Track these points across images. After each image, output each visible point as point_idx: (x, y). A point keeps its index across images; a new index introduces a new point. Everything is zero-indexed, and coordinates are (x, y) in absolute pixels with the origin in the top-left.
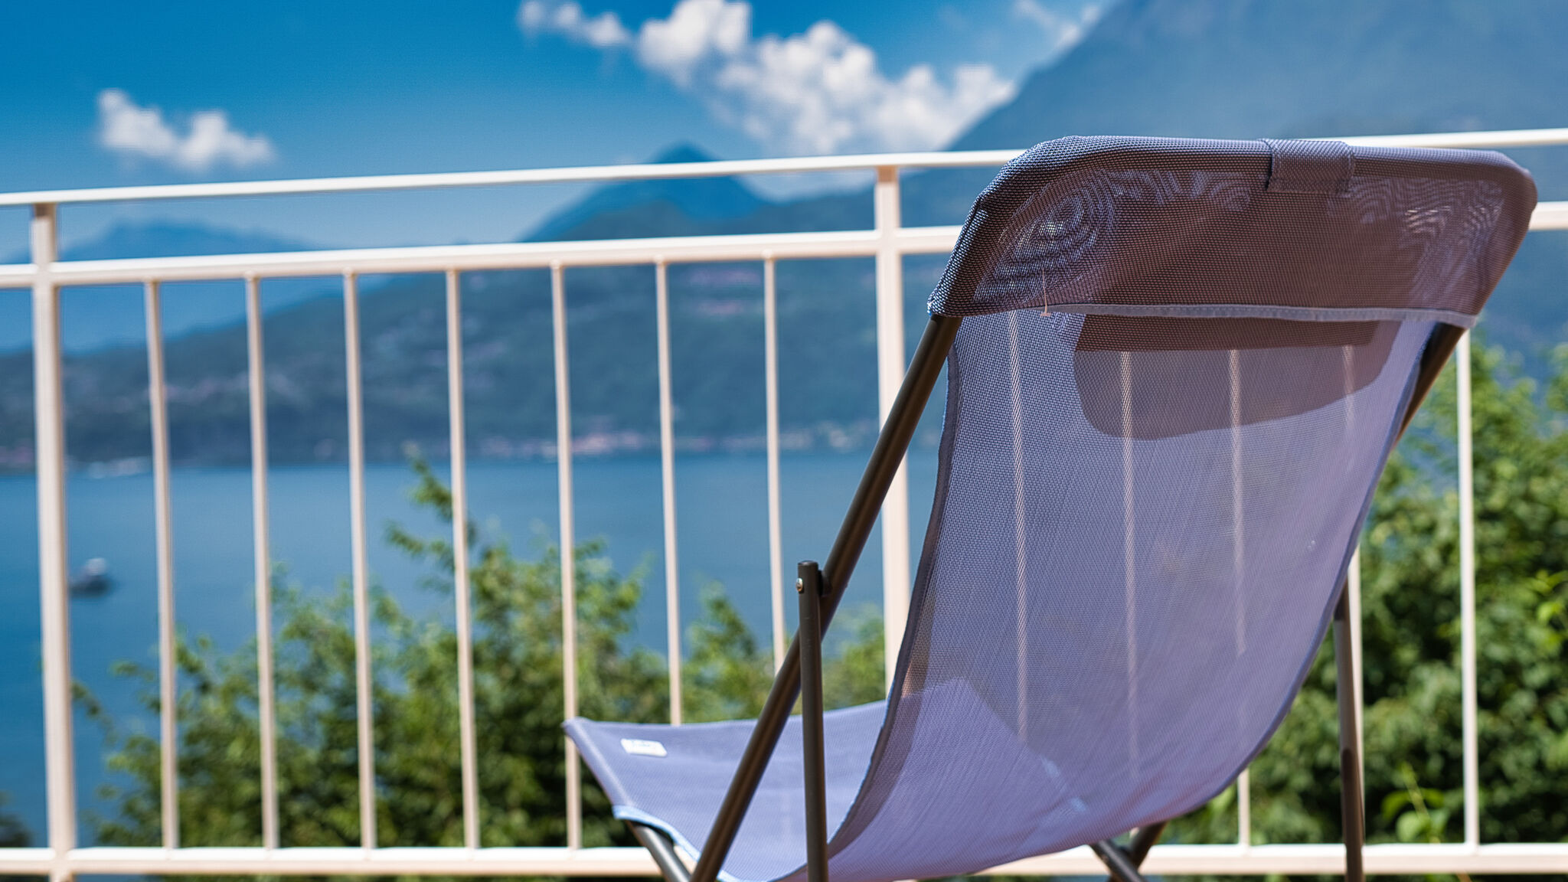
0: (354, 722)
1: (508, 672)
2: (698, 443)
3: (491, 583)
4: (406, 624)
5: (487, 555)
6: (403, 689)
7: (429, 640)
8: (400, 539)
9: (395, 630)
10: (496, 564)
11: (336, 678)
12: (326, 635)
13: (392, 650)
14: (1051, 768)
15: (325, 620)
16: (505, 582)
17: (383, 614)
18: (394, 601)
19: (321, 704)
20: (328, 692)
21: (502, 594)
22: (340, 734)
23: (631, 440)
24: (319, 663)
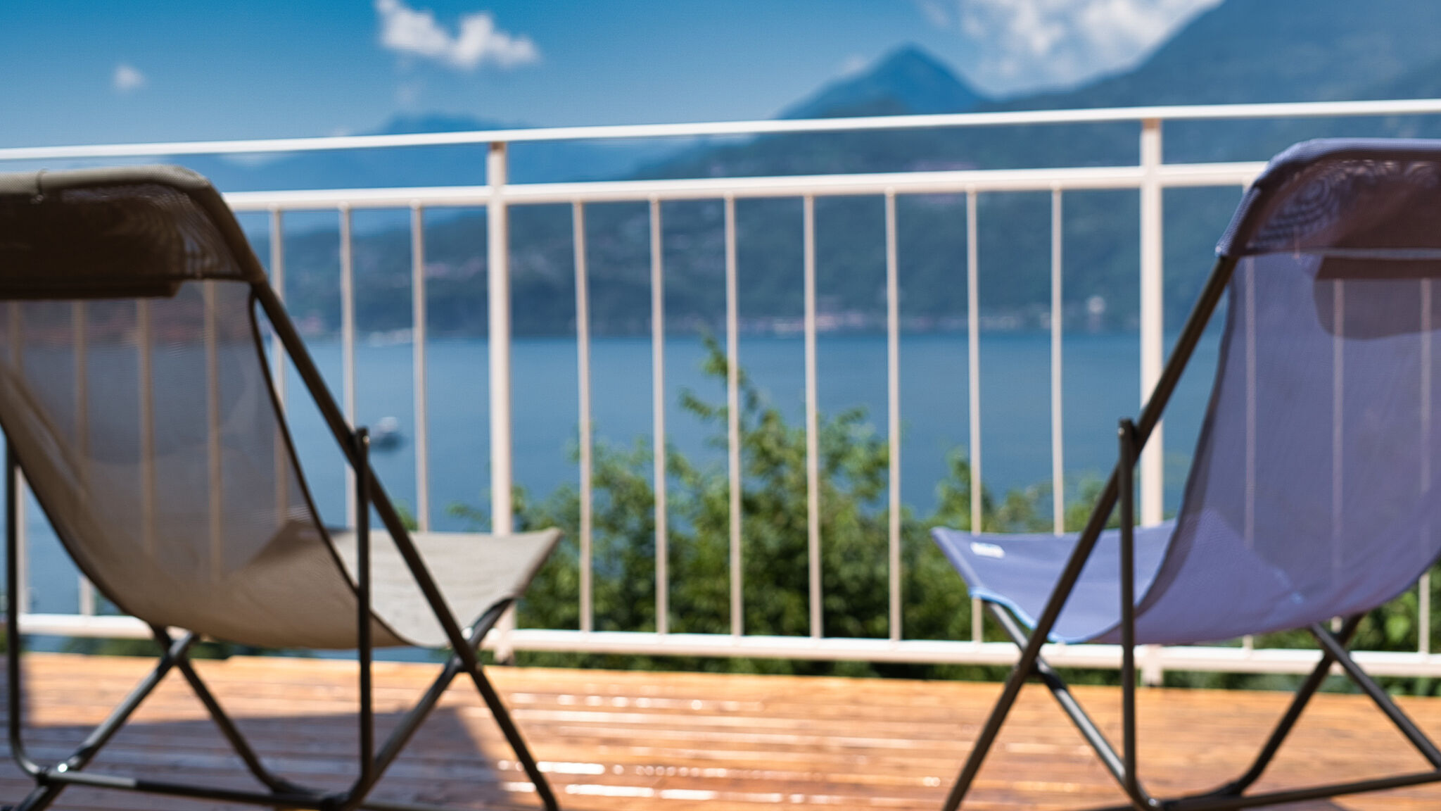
0: (652, 558)
1: (781, 519)
2: (918, 323)
3: (769, 443)
4: (696, 476)
5: (766, 419)
6: (692, 532)
7: (714, 490)
8: (690, 404)
9: (686, 481)
10: (773, 427)
11: (633, 521)
12: (626, 484)
13: (683, 497)
14: (1279, 574)
15: (625, 472)
16: (780, 443)
17: (674, 468)
18: (685, 457)
19: (621, 542)
20: (627, 534)
21: (777, 453)
22: (639, 568)
23: (855, 319)
24: (621, 508)
